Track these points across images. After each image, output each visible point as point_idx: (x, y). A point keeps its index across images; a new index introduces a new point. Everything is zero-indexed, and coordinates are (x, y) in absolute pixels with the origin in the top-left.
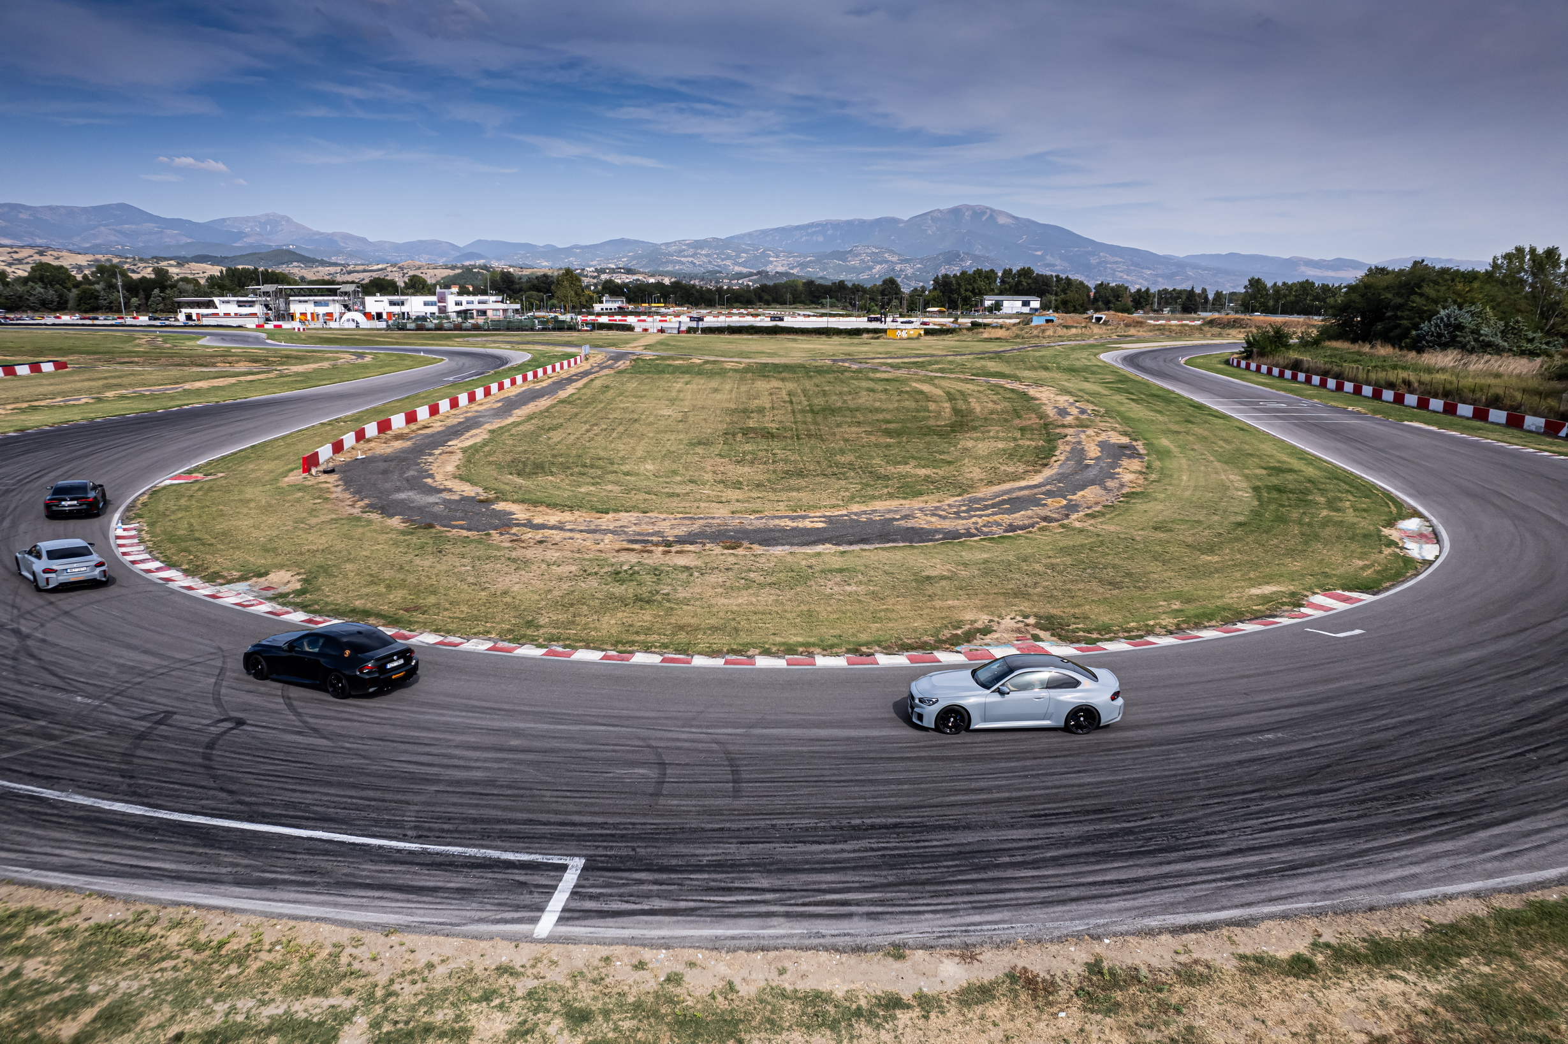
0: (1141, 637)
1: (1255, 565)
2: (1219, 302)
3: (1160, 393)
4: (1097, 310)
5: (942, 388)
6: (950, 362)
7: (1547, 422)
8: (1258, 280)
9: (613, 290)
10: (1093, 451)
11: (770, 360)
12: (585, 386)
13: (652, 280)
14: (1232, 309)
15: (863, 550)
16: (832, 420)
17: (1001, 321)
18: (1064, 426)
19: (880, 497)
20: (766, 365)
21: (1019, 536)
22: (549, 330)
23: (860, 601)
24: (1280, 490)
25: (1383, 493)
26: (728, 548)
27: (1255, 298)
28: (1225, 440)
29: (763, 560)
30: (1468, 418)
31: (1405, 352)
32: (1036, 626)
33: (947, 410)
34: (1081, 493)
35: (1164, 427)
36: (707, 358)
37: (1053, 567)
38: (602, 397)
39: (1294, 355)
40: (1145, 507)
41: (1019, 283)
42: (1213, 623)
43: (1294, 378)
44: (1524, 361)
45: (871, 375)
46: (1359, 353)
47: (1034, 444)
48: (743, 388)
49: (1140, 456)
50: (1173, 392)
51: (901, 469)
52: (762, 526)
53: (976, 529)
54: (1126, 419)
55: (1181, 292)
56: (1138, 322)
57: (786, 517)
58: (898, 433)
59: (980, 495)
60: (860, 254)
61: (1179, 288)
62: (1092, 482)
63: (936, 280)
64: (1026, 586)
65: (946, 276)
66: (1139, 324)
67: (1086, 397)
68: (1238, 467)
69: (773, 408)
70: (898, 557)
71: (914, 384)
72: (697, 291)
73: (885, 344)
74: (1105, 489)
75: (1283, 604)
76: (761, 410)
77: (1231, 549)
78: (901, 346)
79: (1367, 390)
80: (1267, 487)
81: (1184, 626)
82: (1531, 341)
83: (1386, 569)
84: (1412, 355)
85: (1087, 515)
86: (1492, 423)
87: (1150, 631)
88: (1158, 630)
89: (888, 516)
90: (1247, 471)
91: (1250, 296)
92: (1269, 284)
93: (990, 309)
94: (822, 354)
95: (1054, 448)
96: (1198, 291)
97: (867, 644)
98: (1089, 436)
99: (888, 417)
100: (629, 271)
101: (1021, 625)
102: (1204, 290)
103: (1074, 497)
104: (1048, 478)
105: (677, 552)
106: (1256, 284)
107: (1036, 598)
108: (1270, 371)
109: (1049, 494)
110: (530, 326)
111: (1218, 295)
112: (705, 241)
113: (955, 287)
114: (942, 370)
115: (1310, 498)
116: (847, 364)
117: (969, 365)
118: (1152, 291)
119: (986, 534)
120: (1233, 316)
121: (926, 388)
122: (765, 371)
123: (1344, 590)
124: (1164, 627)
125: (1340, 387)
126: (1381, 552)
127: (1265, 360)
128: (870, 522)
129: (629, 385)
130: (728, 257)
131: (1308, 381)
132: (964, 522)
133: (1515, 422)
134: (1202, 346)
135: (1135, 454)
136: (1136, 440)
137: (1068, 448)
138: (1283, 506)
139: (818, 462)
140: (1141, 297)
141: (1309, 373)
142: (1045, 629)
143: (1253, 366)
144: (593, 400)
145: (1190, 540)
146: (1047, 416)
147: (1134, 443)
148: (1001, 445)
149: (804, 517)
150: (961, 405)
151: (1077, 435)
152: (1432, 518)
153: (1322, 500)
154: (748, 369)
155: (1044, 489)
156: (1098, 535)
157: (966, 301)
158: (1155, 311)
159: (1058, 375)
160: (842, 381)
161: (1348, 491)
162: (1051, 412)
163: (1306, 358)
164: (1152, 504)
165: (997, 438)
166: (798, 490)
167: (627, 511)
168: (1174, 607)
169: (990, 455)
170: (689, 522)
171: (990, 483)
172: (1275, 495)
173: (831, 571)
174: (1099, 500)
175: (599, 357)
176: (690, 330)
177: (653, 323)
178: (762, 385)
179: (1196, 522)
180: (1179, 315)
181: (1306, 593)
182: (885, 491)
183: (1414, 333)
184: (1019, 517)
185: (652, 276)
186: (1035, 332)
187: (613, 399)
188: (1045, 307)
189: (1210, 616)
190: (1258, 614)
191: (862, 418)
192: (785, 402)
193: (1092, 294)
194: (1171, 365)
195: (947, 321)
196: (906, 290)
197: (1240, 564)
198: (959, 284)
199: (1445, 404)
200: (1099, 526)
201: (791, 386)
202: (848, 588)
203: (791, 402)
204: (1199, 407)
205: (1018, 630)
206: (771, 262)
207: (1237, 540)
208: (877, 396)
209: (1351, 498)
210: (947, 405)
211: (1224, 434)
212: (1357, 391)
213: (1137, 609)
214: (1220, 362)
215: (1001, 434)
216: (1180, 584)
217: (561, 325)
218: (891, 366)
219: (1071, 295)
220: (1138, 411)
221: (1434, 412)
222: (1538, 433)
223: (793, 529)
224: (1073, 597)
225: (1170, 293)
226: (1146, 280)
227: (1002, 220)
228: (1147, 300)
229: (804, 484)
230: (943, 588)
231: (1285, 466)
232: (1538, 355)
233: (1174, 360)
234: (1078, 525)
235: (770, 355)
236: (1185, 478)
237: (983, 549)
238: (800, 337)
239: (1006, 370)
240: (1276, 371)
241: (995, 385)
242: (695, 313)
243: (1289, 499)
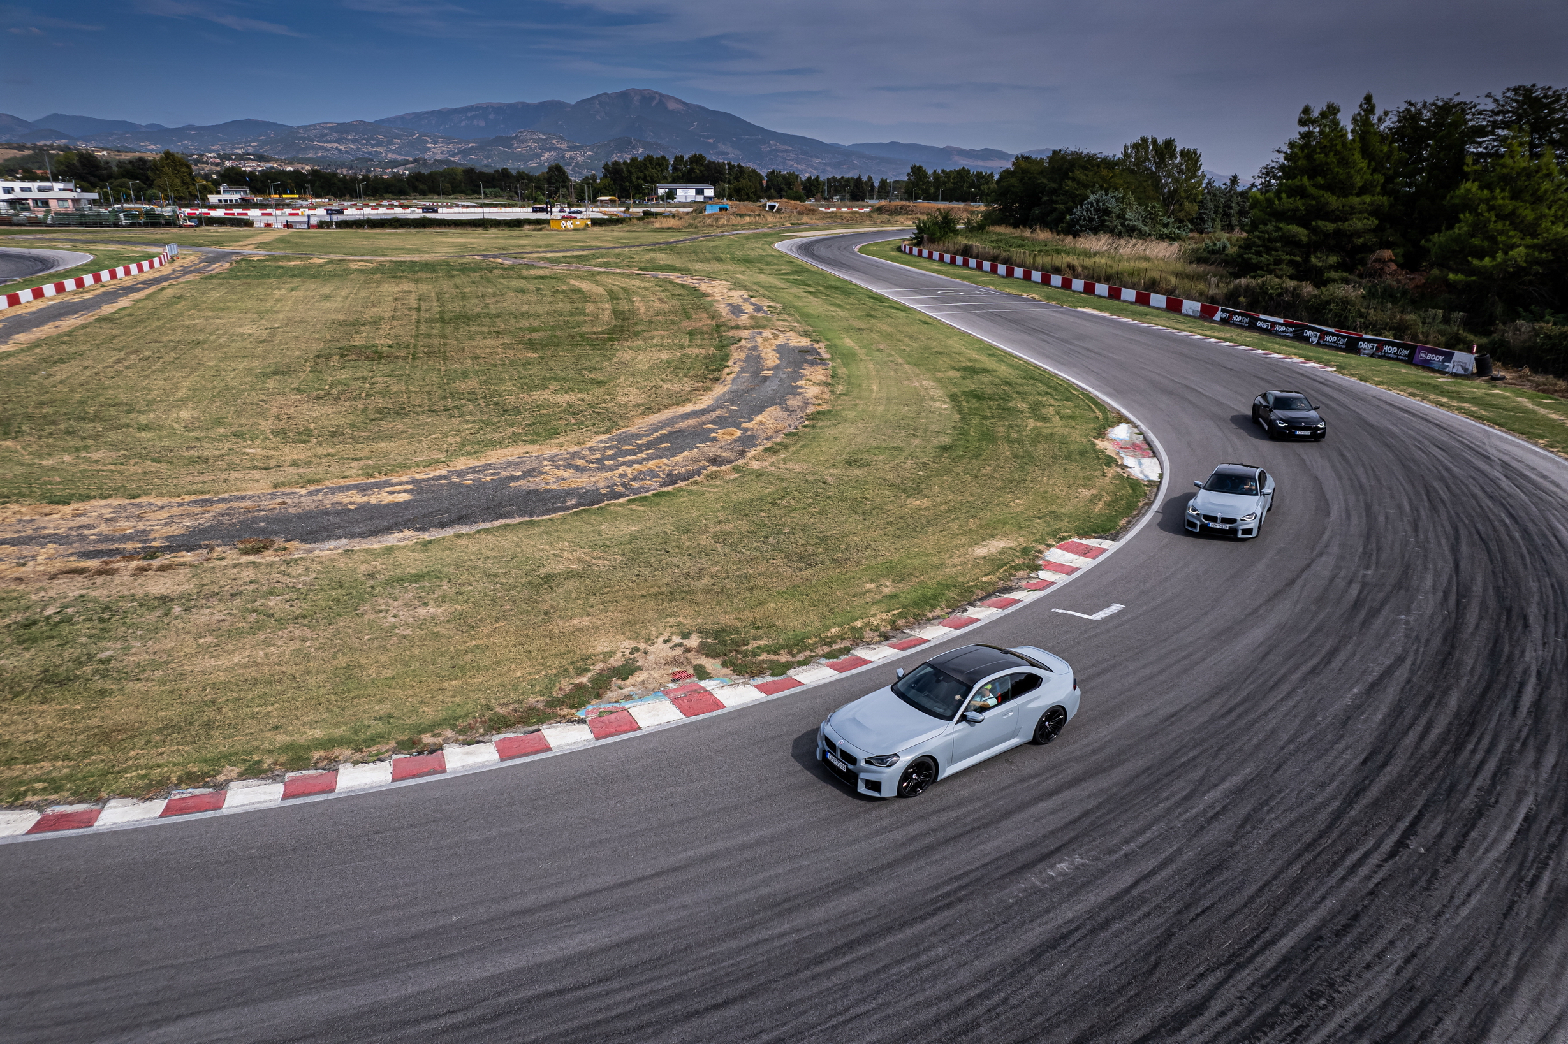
0: (847, 650)
1: (972, 509)
2: (884, 190)
3: (838, 284)
4: (770, 198)
5: (603, 285)
6: (617, 255)
7: (1202, 306)
8: (920, 168)
9: (234, 178)
10: (771, 358)
11: (408, 258)
12: (148, 297)
13: (289, 168)
14: (897, 196)
15: (458, 536)
16: (464, 331)
17: (674, 210)
18: (738, 327)
19: (500, 444)
20: (401, 263)
21: (681, 490)
22: (139, 225)
23: (436, 636)
24: (978, 396)
25: (1083, 394)
26: (247, 552)
27: (917, 185)
28: (910, 337)
29: (300, 569)
30: (1132, 303)
31: (1061, 237)
32: (704, 650)
33: (607, 312)
34: (758, 419)
35: (845, 324)
36: (332, 257)
37: (723, 538)
38: (165, 311)
39: (963, 241)
40: (833, 432)
41: (691, 170)
42: (937, 612)
43: (966, 264)
44: (1164, 245)
45: (525, 272)
46: (1021, 238)
47: (703, 352)
48: (364, 293)
49: (823, 362)
50: (851, 283)
51: (539, 396)
52: (313, 507)
53: (624, 485)
54: (806, 317)
55: (848, 180)
56: (810, 210)
57: (355, 487)
58: (544, 345)
59: (633, 430)
60: (526, 141)
61: (847, 176)
62: (772, 402)
63: (606, 167)
64: (687, 576)
65: (616, 163)
66: (811, 212)
67: (762, 291)
68: (929, 370)
69: (393, 318)
70: (508, 544)
71: (573, 282)
72: (340, 180)
73: (548, 236)
74: (787, 410)
75: (1017, 568)
76: (376, 322)
77: (941, 486)
78: (565, 237)
79: (1036, 276)
80: (964, 393)
81: (901, 622)
82: (1166, 225)
83: (1116, 500)
84: (1069, 239)
85: (767, 450)
86: (1154, 307)
87: (858, 640)
88: (868, 635)
89: (504, 474)
90: (939, 374)
91: (913, 183)
92: (930, 172)
93: (662, 198)
94: (473, 249)
95: (726, 358)
96: (865, 179)
97: (431, 728)
98: (765, 339)
99: (535, 323)
100: (260, 158)
101: (679, 651)
102: (870, 178)
103: (750, 425)
104: (719, 398)
105: (162, 568)
106: (917, 171)
107: (701, 597)
108: (941, 258)
109: (720, 422)
110: (111, 219)
111: (883, 183)
112: (350, 124)
113: (625, 174)
114: (607, 265)
115: (1011, 404)
116: (499, 260)
117: (637, 258)
118: (822, 179)
119: (635, 491)
120: (898, 203)
121: (585, 286)
122: (397, 271)
123: (1081, 536)
124: (875, 629)
125: (1010, 273)
126: (1104, 475)
127: (935, 246)
128: (479, 484)
129: (212, 293)
130: (379, 143)
131: (979, 267)
132: (608, 474)
133: (1174, 306)
134: (873, 233)
135: (818, 361)
136: (818, 342)
137: (742, 356)
138: (986, 418)
139: (429, 393)
140: (811, 185)
141: (980, 258)
142: (713, 655)
143: (925, 253)
144: (152, 315)
145: (891, 476)
146: (720, 315)
147: (816, 346)
148: (665, 356)
149: (380, 486)
150: (624, 306)
151: (752, 338)
152: (1139, 423)
153: (1024, 406)
154: (380, 270)
155: (713, 415)
156: (782, 480)
157: (638, 190)
158: (825, 199)
159: (731, 267)
160: (489, 281)
161: (1047, 393)
162: (724, 311)
163: (975, 243)
164: (841, 427)
165: (661, 347)
166: (390, 438)
167: (103, 497)
168: (886, 591)
169: (651, 368)
170: (199, 509)
171: (649, 410)
172: (974, 403)
173: (401, 580)
174: (779, 426)
175: (190, 257)
176: (322, 225)
177: (279, 217)
178: (389, 288)
179: (896, 448)
180: (848, 203)
181: (1042, 547)
182: (510, 431)
183: (1068, 217)
184: (681, 461)
185: (290, 164)
186: (709, 221)
187: (181, 314)
188: (719, 195)
189: (931, 601)
190: (991, 589)
191: (503, 327)
192: (410, 309)
193: (764, 183)
194: (846, 253)
195: (618, 210)
196: (575, 179)
197: (954, 510)
198: (629, 171)
199: (1110, 288)
200: (782, 466)
201: (424, 288)
202: (422, 612)
203: (419, 309)
204: (879, 299)
205: (675, 661)
206: (429, 149)
207: (946, 471)
208: (526, 297)
209: (1052, 401)
210: (608, 306)
211: (908, 329)
212: (1027, 276)
213: (838, 601)
214: (893, 249)
215: (666, 341)
216: (890, 550)
217: (157, 220)
218: (550, 260)
219: (744, 182)
220: (817, 306)
221: (1100, 297)
222: (1195, 318)
223: (362, 508)
224: (751, 590)
225: (839, 181)
226: (815, 169)
227: (672, 106)
228: (817, 188)
229: (401, 427)
230: (568, 593)
231: (977, 366)
232: (1174, 239)
233: (848, 248)
234: (755, 465)
235: (411, 251)
236: (875, 387)
237: (631, 517)
238: (453, 230)
239: (677, 262)
240: (947, 257)
241: (663, 280)
242: (335, 206)
243: (990, 408)
